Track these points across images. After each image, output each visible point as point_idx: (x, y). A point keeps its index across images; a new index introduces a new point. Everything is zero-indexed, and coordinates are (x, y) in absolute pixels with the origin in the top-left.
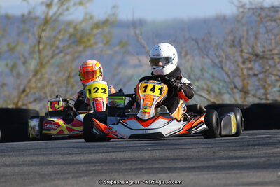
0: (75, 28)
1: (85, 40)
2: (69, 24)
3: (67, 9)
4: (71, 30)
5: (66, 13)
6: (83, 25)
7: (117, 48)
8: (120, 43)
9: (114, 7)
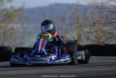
0: (7, 12)
1: (11, 17)
2: (4, 10)
3: (4, 4)
4: (5, 13)
5: (3, 5)
6: (10, 11)
7: (25, 21)
8: (26, 18)
9: (23, 3)
